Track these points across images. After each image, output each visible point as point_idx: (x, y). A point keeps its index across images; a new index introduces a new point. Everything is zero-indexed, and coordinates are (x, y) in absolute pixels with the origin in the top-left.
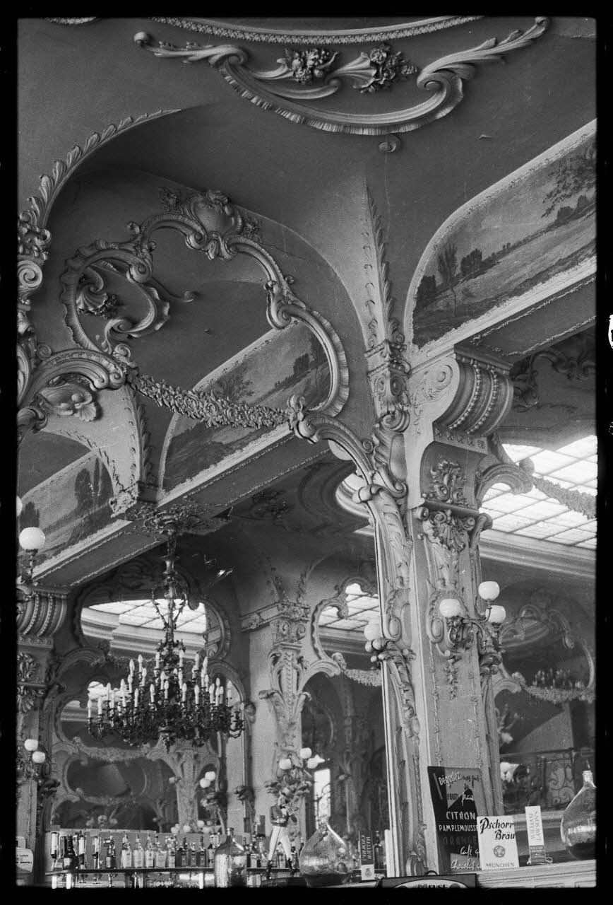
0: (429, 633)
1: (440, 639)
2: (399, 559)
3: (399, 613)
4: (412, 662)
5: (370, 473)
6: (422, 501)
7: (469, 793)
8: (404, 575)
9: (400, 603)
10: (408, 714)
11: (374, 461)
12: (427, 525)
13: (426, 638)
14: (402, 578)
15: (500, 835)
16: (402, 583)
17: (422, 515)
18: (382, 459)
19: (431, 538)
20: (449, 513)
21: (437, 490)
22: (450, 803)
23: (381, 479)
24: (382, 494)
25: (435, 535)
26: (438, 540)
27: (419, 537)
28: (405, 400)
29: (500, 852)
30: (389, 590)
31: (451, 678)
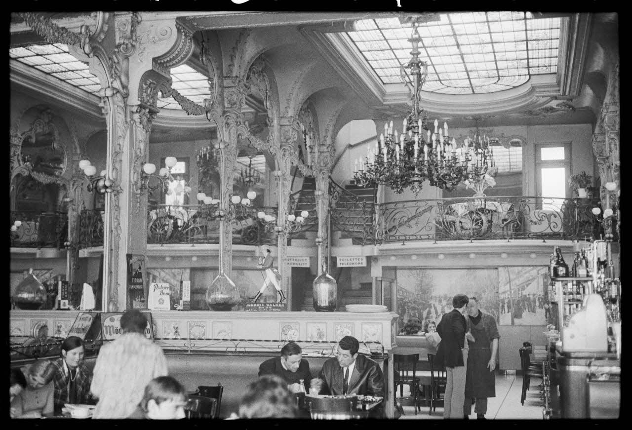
0: (132, 179)
1: (136, 183)
2: (120, 133)
3: (118, 166)
4: (121, 194)
5: (112, 80)
6: (139, 103)
7: (140, 268)
8: (121, 143)
9: (118, 159)
10: (116, 224)
11: (113, 72)
12: (136, 117)
13: (130, 181)
14: (120, 145)
15: (162, 293)
16: (120, 148)
17: (137, 111)
18: (117, 72)
19: (138, 124)
20: (148, 110)
21: (145, 97)
22: (134, 273)
23: (117, 84)
24: (118, 94)
25: (141, 123)
26: (141, 126)
27: (132, 122)
28: (134, 38)
29: (161, 302)
30: (113, 152)
31: (138, 205)
